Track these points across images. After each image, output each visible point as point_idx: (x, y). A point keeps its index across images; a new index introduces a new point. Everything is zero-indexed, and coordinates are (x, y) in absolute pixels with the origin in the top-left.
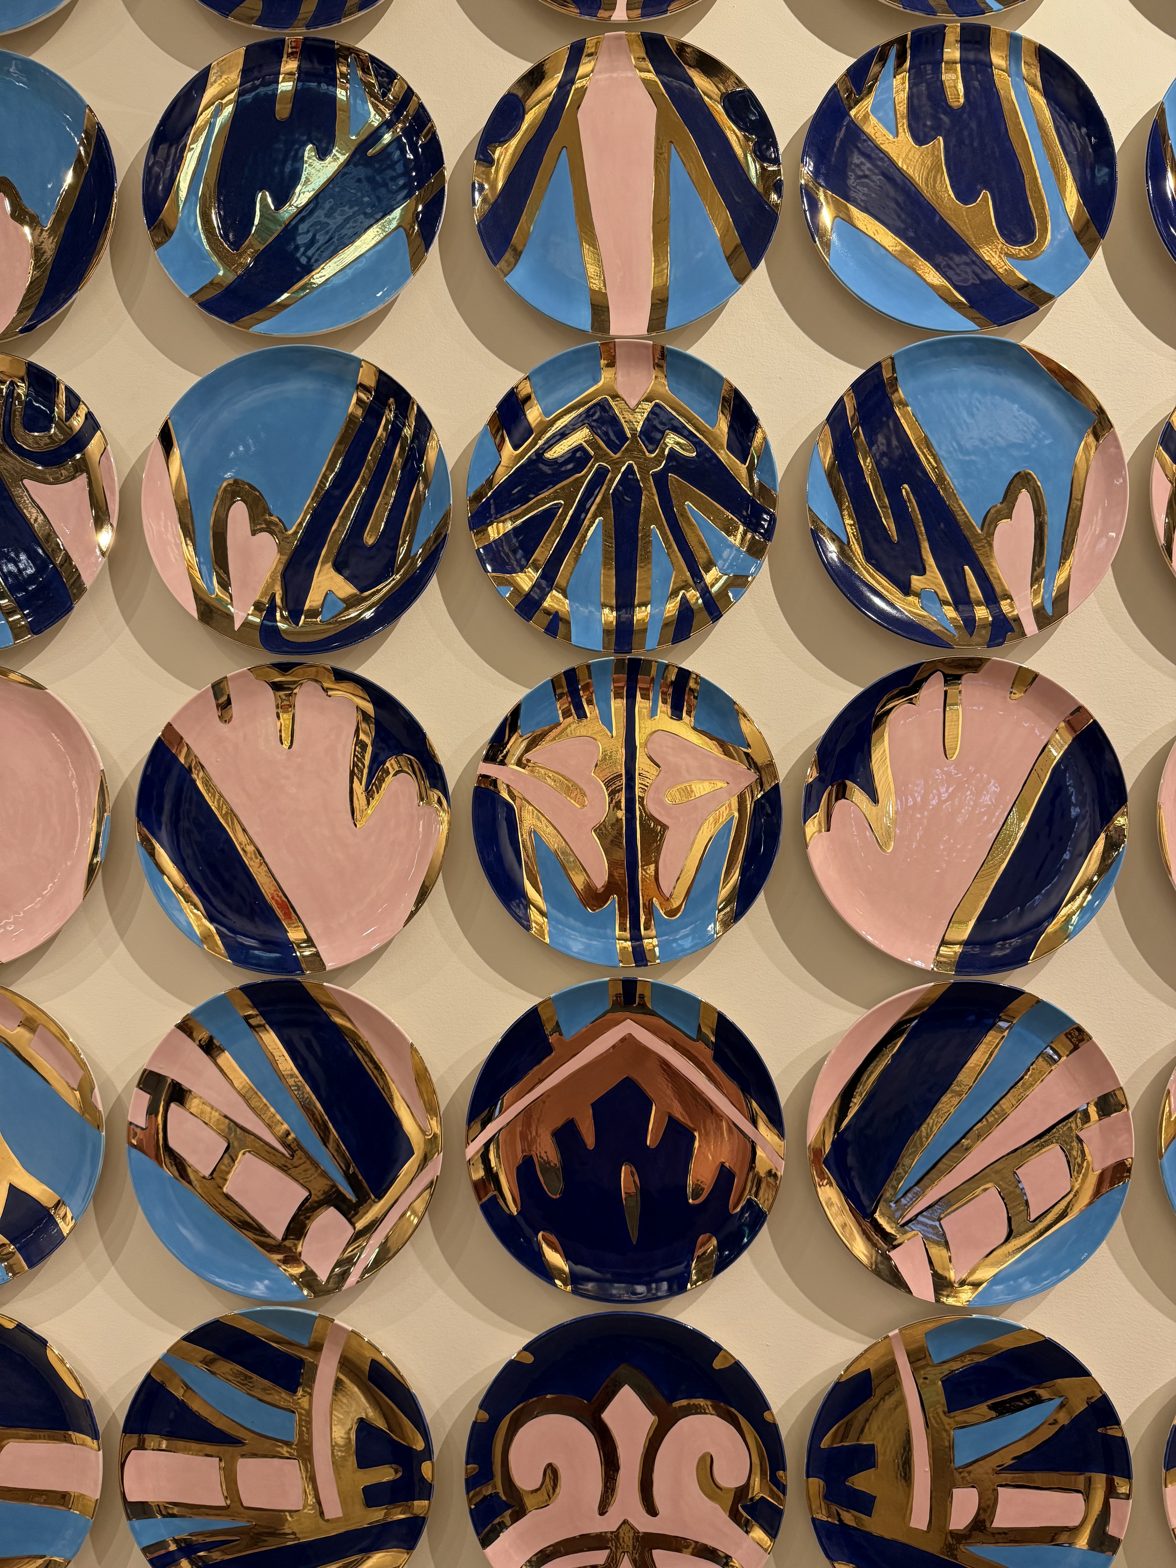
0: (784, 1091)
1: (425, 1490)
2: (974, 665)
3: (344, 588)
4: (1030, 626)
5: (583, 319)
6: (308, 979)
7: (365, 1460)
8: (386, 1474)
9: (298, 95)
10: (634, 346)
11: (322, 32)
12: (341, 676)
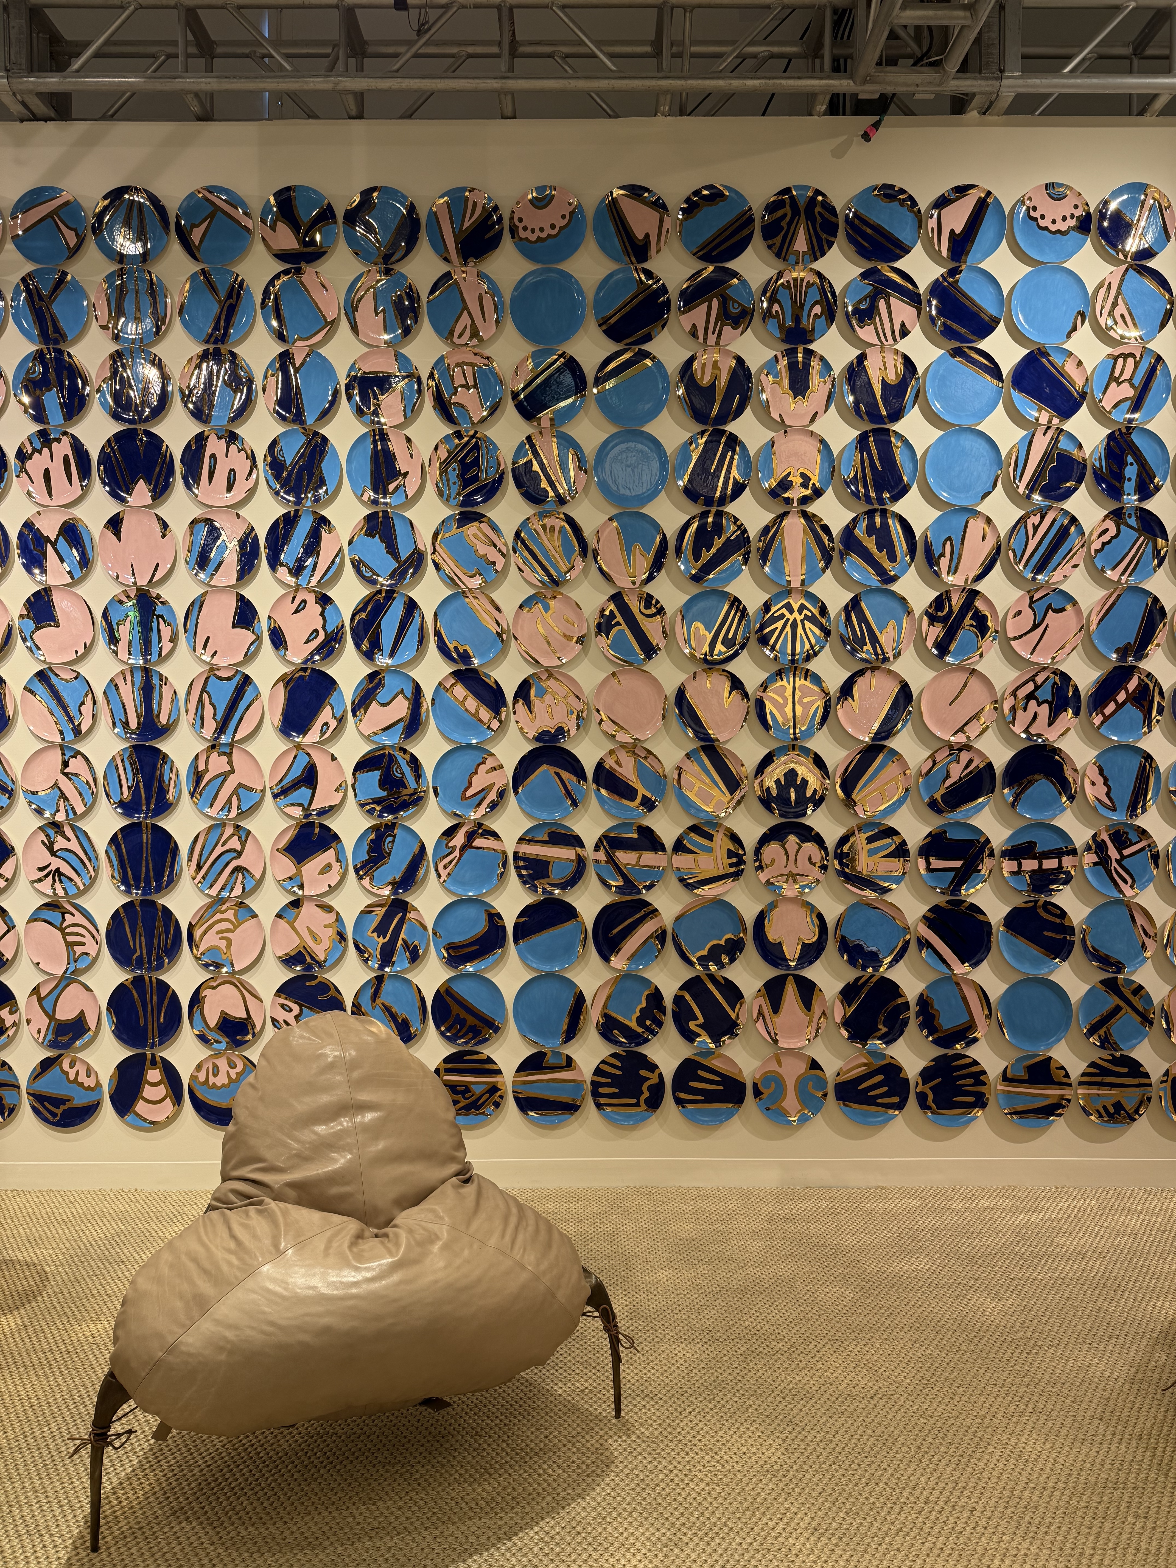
0: (830, 771)
1: (744, 863)
2: (878, 668)
3: (724, 649)
4: (892, 659)
5: (785, 584)
6: (716, 744)
7: (729, 857)
8: (734, 860)
9: (714, 522)
10: (797, 590)
11: (720, 508)
12: (724, 670)
